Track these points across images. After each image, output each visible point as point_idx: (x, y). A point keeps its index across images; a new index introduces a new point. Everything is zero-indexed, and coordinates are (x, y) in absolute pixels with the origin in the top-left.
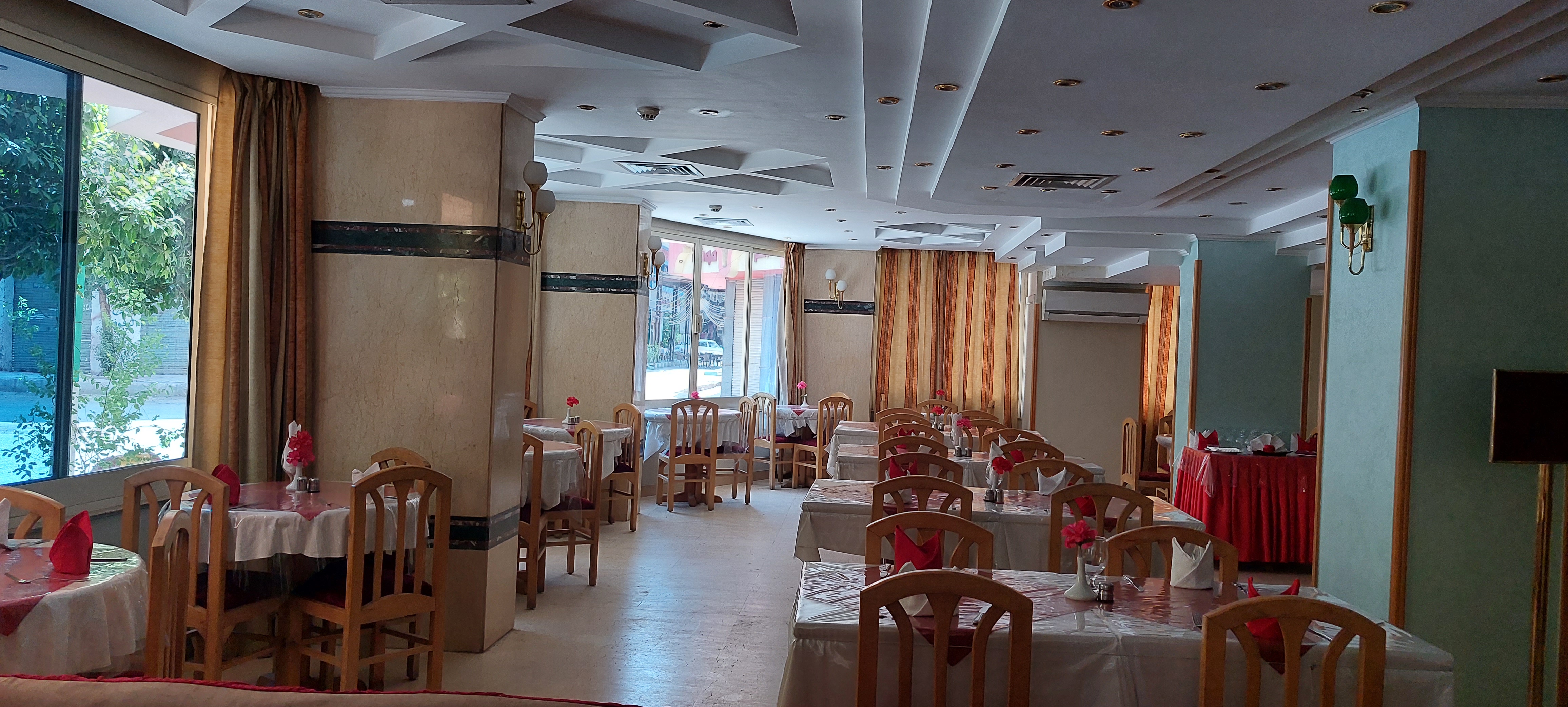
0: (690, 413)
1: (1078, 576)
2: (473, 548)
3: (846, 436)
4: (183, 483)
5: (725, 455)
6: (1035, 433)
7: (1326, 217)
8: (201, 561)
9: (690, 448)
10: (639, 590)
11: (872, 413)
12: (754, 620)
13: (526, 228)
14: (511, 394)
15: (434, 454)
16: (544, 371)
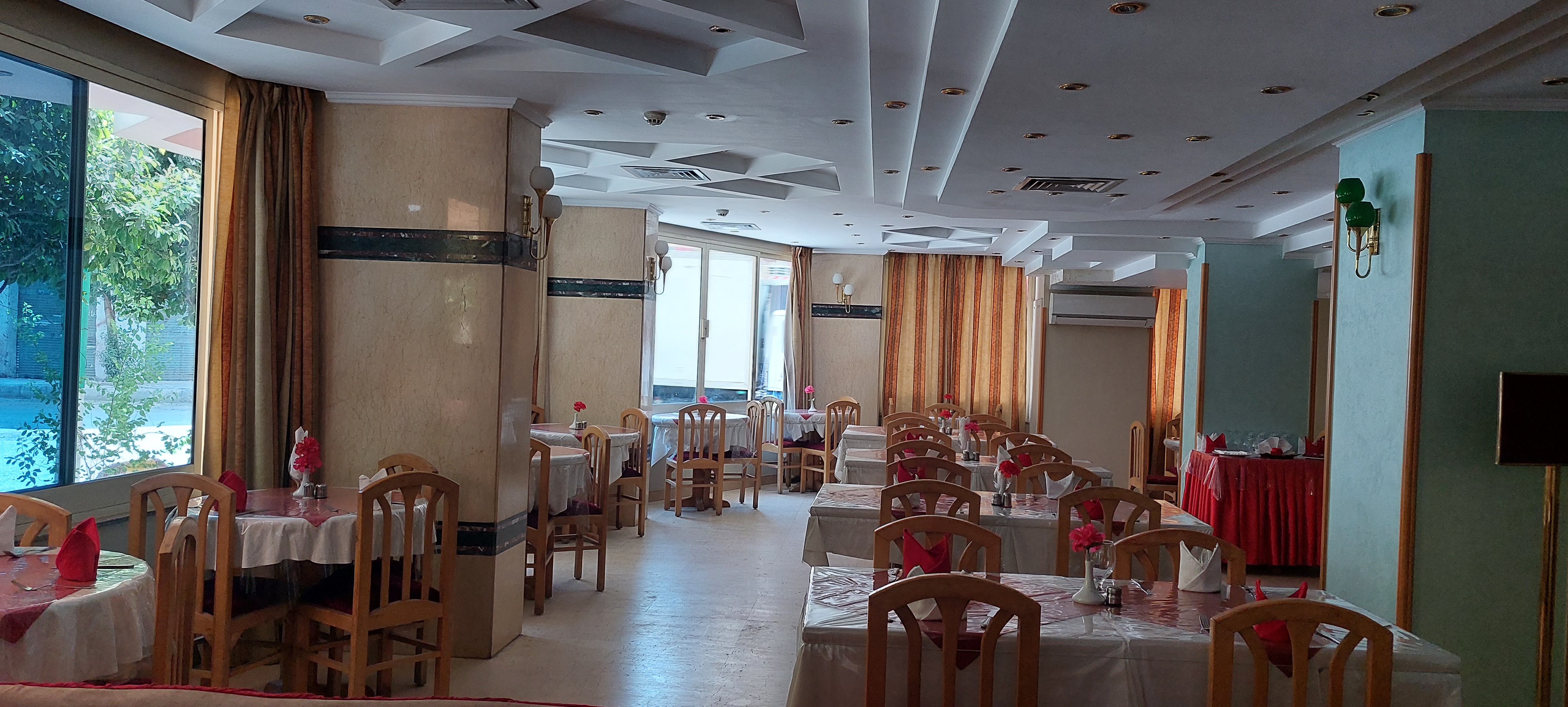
0: (697, 418)
1: (1086, 580)
2: (480, 553)
3: (854, 441)
4: (190, 490)
5: (733, 459)
6: (1043, 437)
7: (1332, 219)
8: (208, 568)
9: (698, 453)
10: (647, 595)
11: (880, 417)
12: (763, 624)
13: (532, 233)
14: (518, 399)
15: (442, 460)
16: (551, 377)
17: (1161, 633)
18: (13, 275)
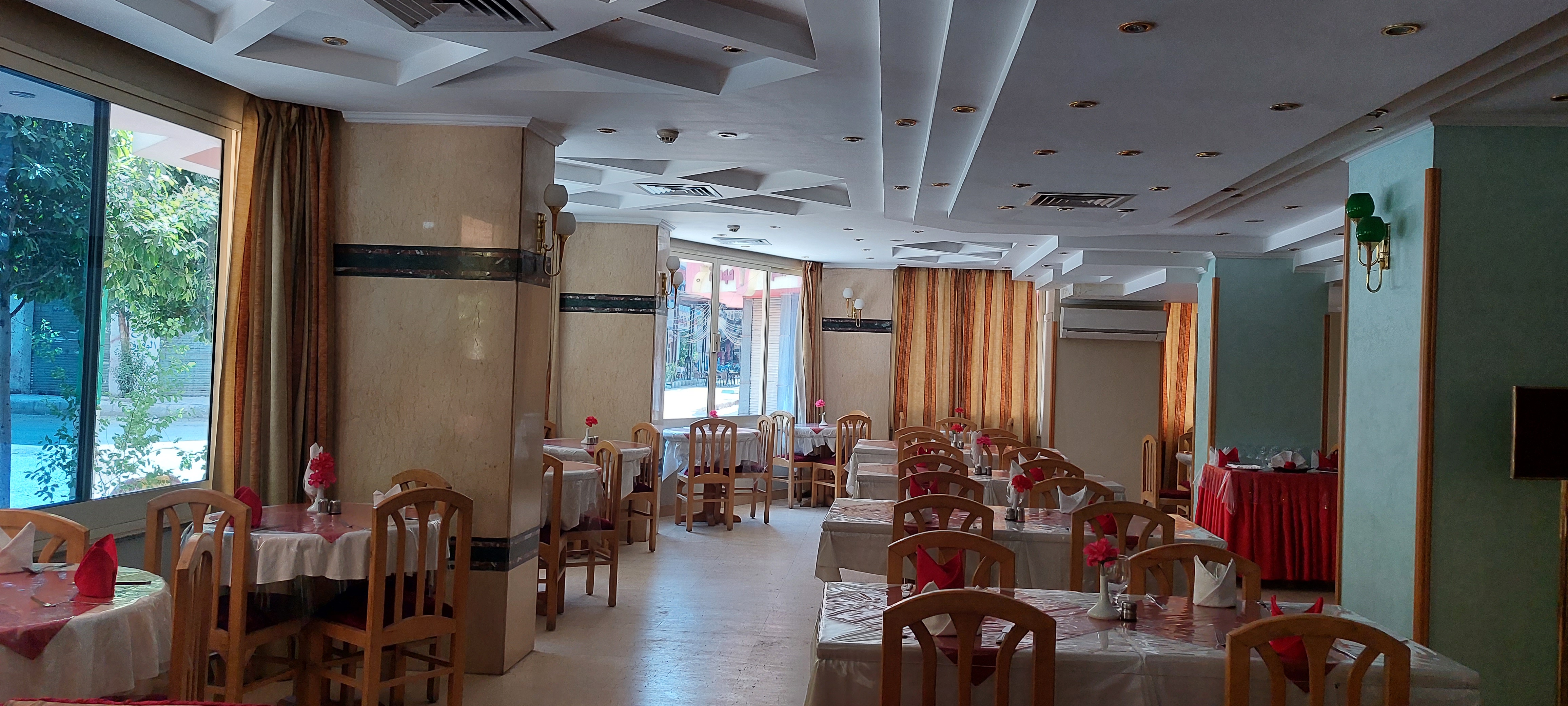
0: (708, 433)
1: (1101, 595)
2: (493, 569)
3: (865, 455)
4: (205, 506)
5: (744, 474)
6: (1055, 451)
7: (1342, 234)
8: (223, 584)
9: (709, 467)
10: (659, 610)
11: (891, 431)
12: (775, 640)
13: (546, 250)
14: (531, 414)
15: (455, 475)
16: (563, 391)
17: (1176, 648)
18: (31, 292)
